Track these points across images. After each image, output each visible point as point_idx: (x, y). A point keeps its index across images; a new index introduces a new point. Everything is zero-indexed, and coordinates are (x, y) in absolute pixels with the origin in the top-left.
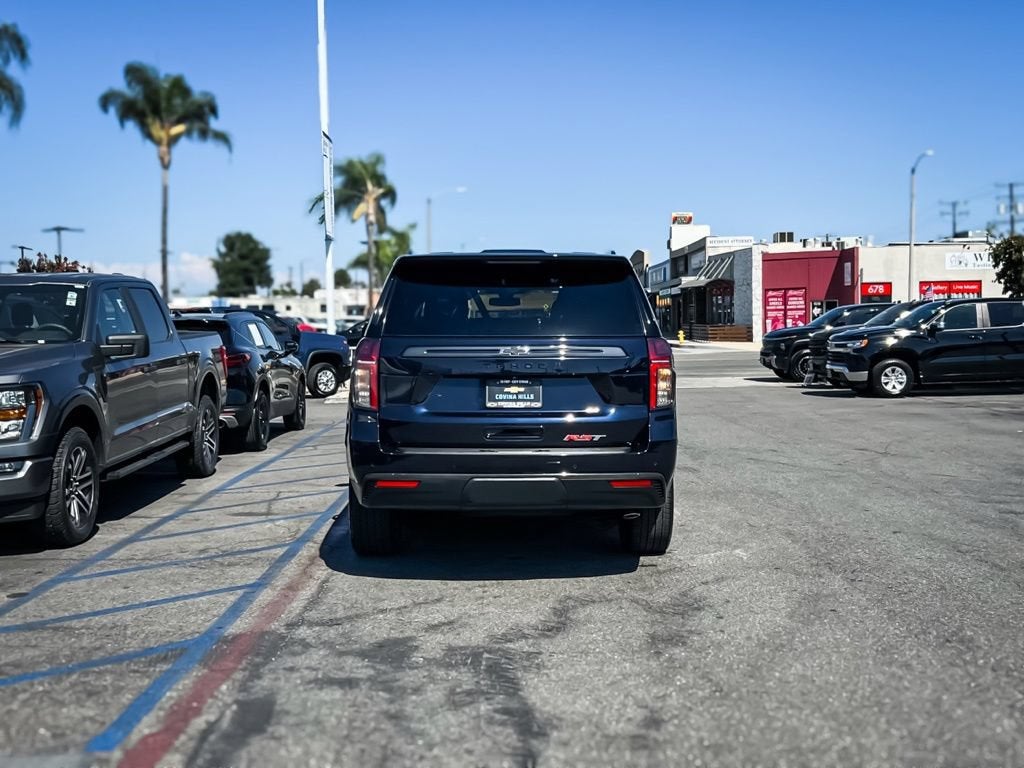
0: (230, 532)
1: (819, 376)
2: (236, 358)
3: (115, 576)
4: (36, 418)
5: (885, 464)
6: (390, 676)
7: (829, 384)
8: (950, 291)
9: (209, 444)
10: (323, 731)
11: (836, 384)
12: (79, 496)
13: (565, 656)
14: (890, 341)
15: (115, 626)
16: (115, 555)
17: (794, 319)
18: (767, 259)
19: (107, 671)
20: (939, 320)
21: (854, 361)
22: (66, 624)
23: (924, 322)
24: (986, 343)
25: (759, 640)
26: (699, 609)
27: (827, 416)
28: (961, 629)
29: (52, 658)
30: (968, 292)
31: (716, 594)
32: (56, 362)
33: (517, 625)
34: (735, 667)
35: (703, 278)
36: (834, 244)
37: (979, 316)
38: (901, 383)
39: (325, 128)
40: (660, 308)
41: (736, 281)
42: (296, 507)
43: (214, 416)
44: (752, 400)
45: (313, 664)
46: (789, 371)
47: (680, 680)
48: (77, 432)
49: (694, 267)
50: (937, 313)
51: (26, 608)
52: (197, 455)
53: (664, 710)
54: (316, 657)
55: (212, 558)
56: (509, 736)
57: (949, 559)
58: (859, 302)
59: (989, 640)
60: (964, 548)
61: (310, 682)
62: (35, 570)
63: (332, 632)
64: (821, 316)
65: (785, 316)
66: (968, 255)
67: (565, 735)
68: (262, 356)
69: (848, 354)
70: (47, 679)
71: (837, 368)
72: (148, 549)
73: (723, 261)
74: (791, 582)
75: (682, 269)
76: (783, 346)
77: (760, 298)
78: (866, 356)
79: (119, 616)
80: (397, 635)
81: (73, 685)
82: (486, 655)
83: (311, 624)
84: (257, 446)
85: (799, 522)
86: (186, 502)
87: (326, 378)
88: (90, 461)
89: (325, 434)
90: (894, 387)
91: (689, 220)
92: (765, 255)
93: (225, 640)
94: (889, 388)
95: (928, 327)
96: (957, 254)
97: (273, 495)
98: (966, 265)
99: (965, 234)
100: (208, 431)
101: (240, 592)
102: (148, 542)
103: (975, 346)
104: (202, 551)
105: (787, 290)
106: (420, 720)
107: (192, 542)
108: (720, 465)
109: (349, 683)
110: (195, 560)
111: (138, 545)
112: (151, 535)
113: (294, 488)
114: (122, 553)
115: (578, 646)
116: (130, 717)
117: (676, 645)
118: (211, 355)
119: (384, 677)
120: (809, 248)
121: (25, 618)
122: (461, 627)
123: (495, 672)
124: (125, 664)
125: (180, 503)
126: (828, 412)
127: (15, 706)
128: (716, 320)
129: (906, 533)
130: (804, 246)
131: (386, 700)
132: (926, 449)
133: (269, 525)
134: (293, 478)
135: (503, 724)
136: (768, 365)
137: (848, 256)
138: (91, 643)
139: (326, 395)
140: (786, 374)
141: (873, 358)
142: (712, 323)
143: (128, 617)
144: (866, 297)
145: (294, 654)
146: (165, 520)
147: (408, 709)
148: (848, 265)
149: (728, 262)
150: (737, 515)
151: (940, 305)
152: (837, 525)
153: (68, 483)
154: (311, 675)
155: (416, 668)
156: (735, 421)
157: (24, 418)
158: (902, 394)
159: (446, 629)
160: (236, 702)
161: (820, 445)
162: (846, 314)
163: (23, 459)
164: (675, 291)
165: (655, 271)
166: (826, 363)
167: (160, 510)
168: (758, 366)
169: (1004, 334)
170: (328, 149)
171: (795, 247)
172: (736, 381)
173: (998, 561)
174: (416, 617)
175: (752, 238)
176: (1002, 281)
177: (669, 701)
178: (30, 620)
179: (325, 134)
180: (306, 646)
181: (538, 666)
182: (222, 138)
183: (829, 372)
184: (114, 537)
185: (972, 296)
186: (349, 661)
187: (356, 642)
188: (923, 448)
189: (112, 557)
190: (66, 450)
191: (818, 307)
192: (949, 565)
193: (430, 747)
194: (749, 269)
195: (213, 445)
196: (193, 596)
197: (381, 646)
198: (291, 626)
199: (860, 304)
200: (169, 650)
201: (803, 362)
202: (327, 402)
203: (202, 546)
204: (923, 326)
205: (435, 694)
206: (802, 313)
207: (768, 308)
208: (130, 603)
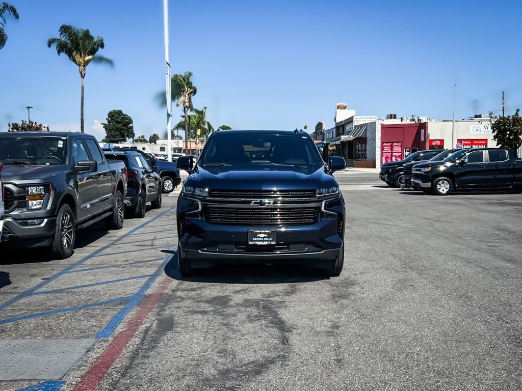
0: (137, 253)
1: (408, 185)
2: (131, 173)
3: (88, 271)
4: (49, 199)
5: (437, 225)
6: (221, 310)
7: (412, 189)
8: (472, 144)
9: (120, 214)
10: (197, 330)
11: (416, 189)
12: (67, 236)
13: (296, 303)
14: (442, 168)
15: (94, 291)
16: (86, 262)
17: (396, 157)
18: (384, 127)
19: (96, 308)
20: (465, 158)
21: (424, 178)
22: (72, 290)
23: (458, 159)
24: (487, 170)
25: (379, 297)
26: (353, 285)
27: (412, 203)
28: (467, 293)
29: (69, 303)
30: (481, 144)
31: (360, 279)
32: (54, 174)
33: (274, 291)
34: (369, 306)
35: (351, 136)
36: (416, 120)
37: (484, 157)
38: (447, 188)
39: (167, 60)
40: (330, 151)
41: (368, 138)
42: (165, 243)
43: (122, 201)
44: (376, 196)
45: (187, 306)
46: (393, 183)
47: (346, 312)
48: (66, 206)
49: (347, 131)
50: (465, 154)
51: (51, 284)
52: (115, 219)
53: (340, 322)
54: (188, 303)
55: (131, 264)
56: (275, 332)
57: (464, 265)
58: (427, 149)
59: (478, 297)
60: (471, 261)
61: (187, 312)
62: (50, 269)
63: (193, 293)
64: (409, 156)
65: (392, 156)
66: (481, 127)
67: (299, 331)
68: (142, 172)
69: (422, 174)
70: (71, 311)
71: (416, 181)
72: (100, 260)
73: (361, 128)
74: (393, 274)
75: (341, 132)
76: (391, 170)
77: (380, 146)
78: (430, 175)
79: (95, 287)
80: (222, 295)
81: (83, 314)
82: (262, 302)
83: (183, 290)
84: (141, 216)
85: (397, 250)
86: (112, 240)
87: (168, 184)
88: (71, 220)
89: (171, 210)
90: (443, 190)
91: (345, 108)
92: (382, 125)
93: (146, 296)
94: (441, 191)
95: (460, 161)
96: (476, 126)
97: (153, 237)
98: (480, 131)
99: (480, 116)
100: (120, 207)
101: (148, 278)
102: (99, 257)
103: (482, 171)
104: (126, 261)
105: (393, 143)
106: (237, 326)
107: (120, 257)
108: (361, 225)
109: (204, 313)
110: (123, 265)
111: (95, 258)
112: (99, 254)
113: (162, 234)
114: (88, 262)
115: (301, 299)
116: (112, 326)
117: (344, 299)
118: (120, 171)
119: (219, 310)
120: (404, 122)
121: (52, 288)
122: (249, 291)
123: (266, 308)
124: (103, 305)
125: (110, 241)
126: (412, 202)
127: (60, 321)
128: (358, 157)
129: (445, 255)
130: (402, 121)
131: (222, 319)
132: (457, 219)
133: (154, 250)
134: (160, 230)
135: (272, 327)
136: (383, 179)
137: (423, 126)
138: (85, 298)
139: (168, 192)
140: (392, 184)
141: (433, 176)
142: (356, 158)
143: (99, 287)
144: (432, 147)
145: (178, 302)
146: (103, 248)
147: (232, 322)
148: (423, 131)
149: (364, 129)
150: (369, 247)
151: (466, 151)
152: (414, 251)
153: (62, 230)
154: (188, 310)
155: (232, 307)
156: (367, 206)
157: (43, 199)
158: (447, 194)
159: (243, 292)
160: (157, 319)
161: (407, 217)
162: (422, 155)
163: (44, 218)
164: (338, 142)
165: (328, 133)
166: (411, 179)
167: (101, 244)
168: (379, 180)
169: (497, 165)
170: (168, 70)
171: (397, 122)
172: (368, 187)
173: (485, 266)
174: (229, 288)
175: (376, 117)
176: (496, 140)
177: (342, 319)
178: (55, 289)
179: (167, 63)
180: (182, 299)
181: (285, 306)
182: (110, 62)
183: (413, 183)
184: (82, 255)
185: (482, 147)
186: (202, 304)
187: (204, 297)
188: (456, 218)
189: (84, 263)
190: (62, 215)
191: (408, 151)
192: (463, 268)
193: (243, 335)
194: (375, 132)
195: (121, 214)
196: (126, 279)
197: (215, 298)
198: (173, 291)
199: (428, 150)
200: (121, 301)
201: (400, 179)
202: (169, 195)
203: (125, 259)
204: (458, 161)
205: (242, 317)
206: (400, 154)
207: (383, 151)
208: (98, 282)
